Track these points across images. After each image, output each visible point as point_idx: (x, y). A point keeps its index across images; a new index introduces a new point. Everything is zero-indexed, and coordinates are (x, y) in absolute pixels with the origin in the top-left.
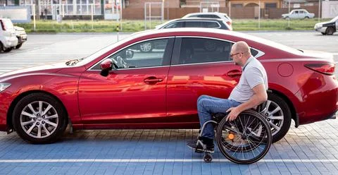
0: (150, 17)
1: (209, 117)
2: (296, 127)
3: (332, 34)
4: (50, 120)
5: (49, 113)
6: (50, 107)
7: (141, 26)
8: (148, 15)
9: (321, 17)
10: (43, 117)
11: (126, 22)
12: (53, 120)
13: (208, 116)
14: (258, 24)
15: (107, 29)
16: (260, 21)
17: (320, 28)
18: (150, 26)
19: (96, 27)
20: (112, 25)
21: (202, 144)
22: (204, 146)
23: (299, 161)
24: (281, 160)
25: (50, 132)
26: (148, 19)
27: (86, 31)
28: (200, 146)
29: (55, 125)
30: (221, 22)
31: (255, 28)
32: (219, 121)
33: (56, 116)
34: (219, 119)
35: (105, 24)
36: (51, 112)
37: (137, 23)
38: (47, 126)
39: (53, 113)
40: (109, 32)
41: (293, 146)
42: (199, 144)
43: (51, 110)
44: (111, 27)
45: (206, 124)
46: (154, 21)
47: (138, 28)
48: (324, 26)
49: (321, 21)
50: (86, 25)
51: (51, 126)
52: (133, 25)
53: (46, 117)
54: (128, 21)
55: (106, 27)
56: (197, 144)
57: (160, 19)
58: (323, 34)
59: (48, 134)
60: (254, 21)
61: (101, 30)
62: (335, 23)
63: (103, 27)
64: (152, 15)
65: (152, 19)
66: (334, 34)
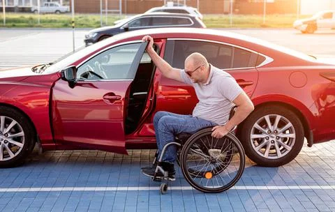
0: (106, 10)
1: (172, 139)
2: (309, 145)
3: (313, 33)
4: (15, 139)
5: (13, 130)
6: (14, 123)
7: (96, 21)
8: (104, 8)
9: (299, 13)
10: (6, 135)
11: (78, 16)
12: (18, 139)
13: (171, 136)
14: (229, 20)
15: (57, 24)
16: (232, 17)
17: (300, 26)
18: (106, 21)
19: (42, 21)
20: (63, 19)
21: (162, 171)
22: (166, 174)
23: (318, 187)
24: (296, 187)
25: (14, 153)
26: (104, 13)
27: (31, 26)
28: (160, 174)
29: (21, 145)
30: (193, 18)
31: (226, 25)
32: (183, 143)
33: (22, 133)
34: (183, 141)
35: (53, 19)
36: (16, 129)
37: (91, 17)
38: (10, 145)
39: (18, 131)
40: (58, 28)
41: (307, 168)
42: (159, 170)
43: (15, 127)
44: (60, 22)
45: (167, 147)
46: (111, 15)
47: (91, 23)
48: (304, 23)
49: (300, 18)
50: (31, 19)
51: (15, 145)
52: (87, 20)
53: (9, 135)
54: (81, 15)
55: (55, 21)
56: (156, 171)
57: (118, 13)
58: (304, 32)
59: (12, 156)
60: (224, 17)
61: (49, 25)
62: (315, 20)
63: (51, 21)
64: (109, 9)
65: (109, 13)
66: (316, 32)
